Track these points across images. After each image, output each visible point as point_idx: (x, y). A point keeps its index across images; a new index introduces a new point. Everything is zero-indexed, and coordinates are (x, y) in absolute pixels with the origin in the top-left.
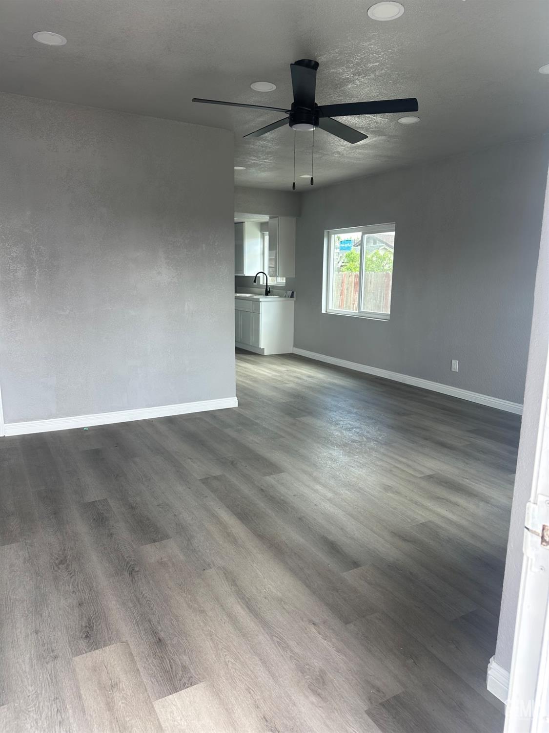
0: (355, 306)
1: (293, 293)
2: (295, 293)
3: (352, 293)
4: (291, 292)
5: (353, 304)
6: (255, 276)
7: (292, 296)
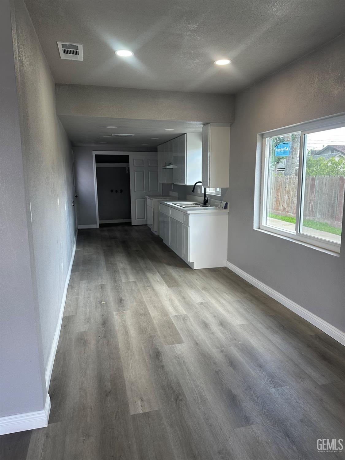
0: (311, 204)
1: (227, 203)
2: (229, 204)
3: (309, 194)
4: (225, 203)
5: (310, 203)
6: (194, 185)
7: (226, 208)
